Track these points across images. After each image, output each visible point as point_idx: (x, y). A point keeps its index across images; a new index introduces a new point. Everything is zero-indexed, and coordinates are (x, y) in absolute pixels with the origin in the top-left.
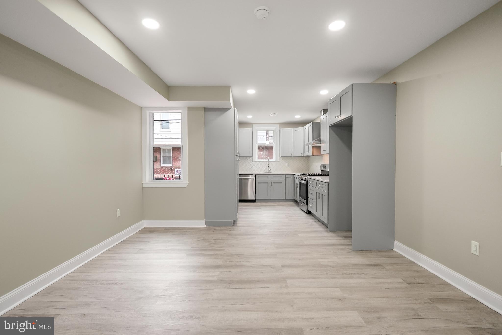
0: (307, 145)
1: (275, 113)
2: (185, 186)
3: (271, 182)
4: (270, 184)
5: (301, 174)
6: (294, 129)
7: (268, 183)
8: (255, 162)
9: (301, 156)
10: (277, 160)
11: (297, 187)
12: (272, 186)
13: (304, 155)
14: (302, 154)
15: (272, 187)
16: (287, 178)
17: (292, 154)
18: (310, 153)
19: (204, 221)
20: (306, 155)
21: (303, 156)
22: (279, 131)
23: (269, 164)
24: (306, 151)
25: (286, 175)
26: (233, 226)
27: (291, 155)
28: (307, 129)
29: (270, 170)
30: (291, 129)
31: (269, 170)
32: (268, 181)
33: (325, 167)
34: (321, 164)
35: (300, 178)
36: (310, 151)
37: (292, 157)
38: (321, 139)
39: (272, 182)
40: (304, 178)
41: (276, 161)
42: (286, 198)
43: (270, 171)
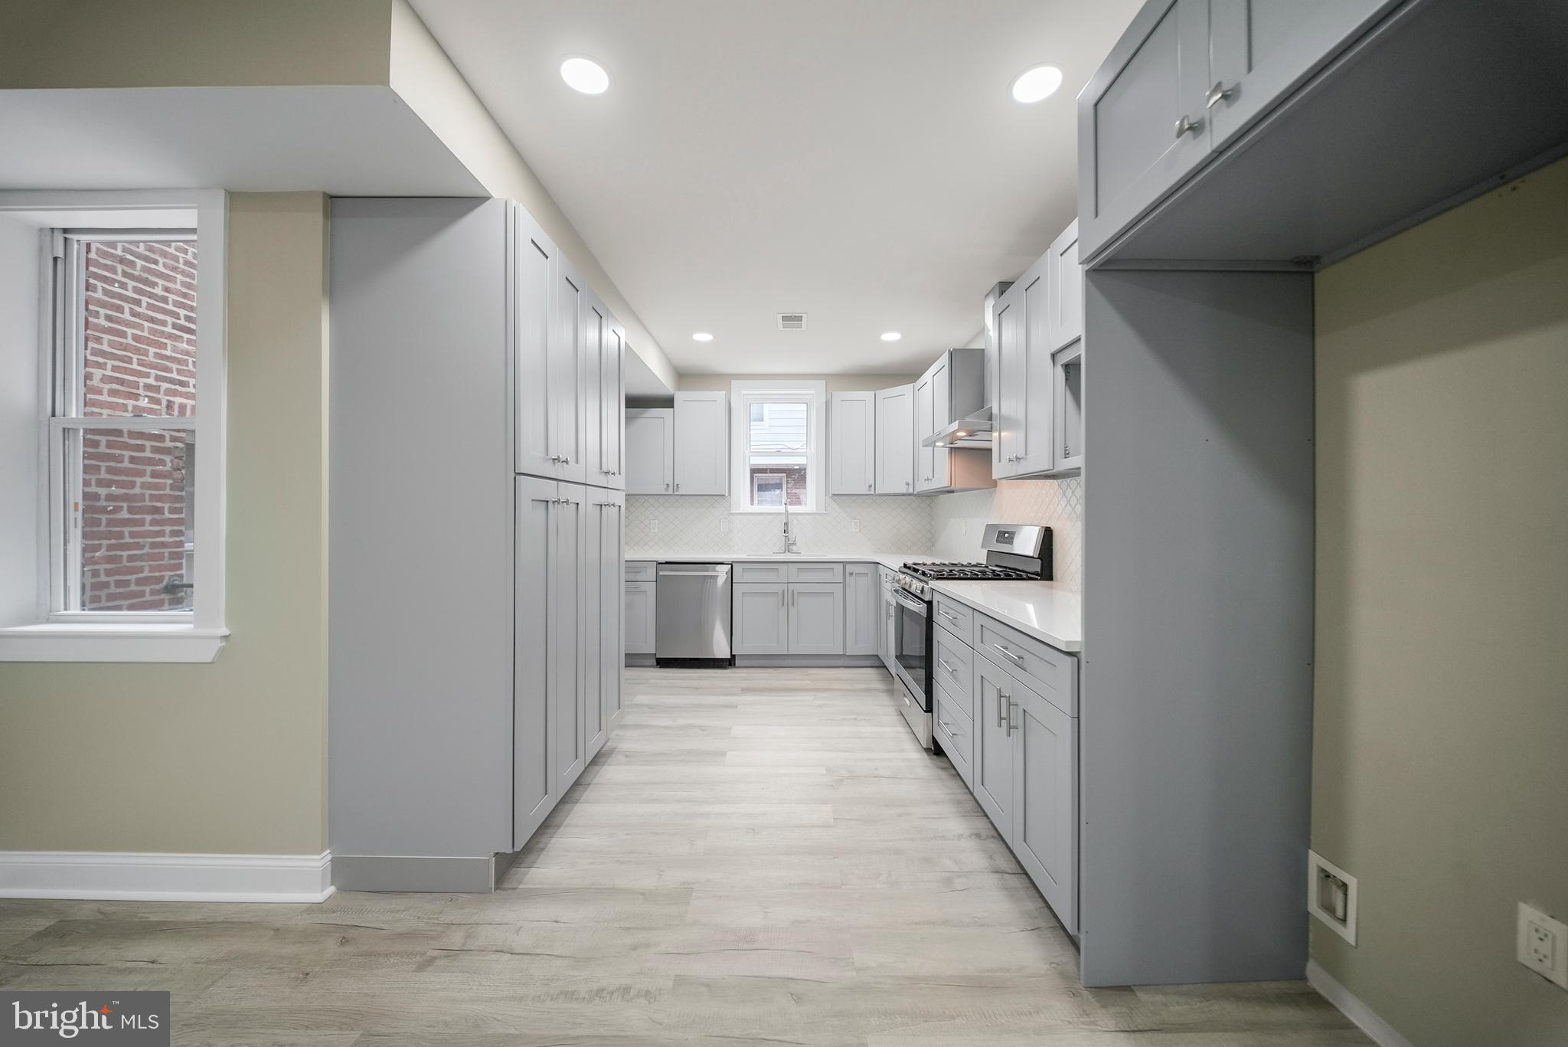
0: (931, 443)
1: (796, 312)
2: (207, 653)
3: (790, 591)
4: (788, 600)
5: (905, 566)
6: (877, 392)
7: (780, 594)
8: (741, 514)
9: (904, 495)
10: (817, 509)
11: (888, 615)
12: (793, 604)
13: (918, 489)
14: (908, 484)
15: (792, 610)
16: (851, 574)
17: (870, 486)
18: (942, 481)
19: (319, 861)
20: (923, 487)
21: (911, 491)
22: (828, 405)
23: (786, 524)
24: (925, 471)
25: (848, 567)
26: (497, 888)
27: (869, 489)
28: (928, 388)
29: (794, 544)
30: (867, 395)
31: (788, 547)
32: (778, 588)
33: (1006, 535)
34: (987, 525)
35: (898, 581)
36: (940, 470)
37: (873, 498)
38: (995, 411)
39: (793, 591)
40: (916, 586)
41: (815, 511)
42: (848, 654)
43: (794, 548)
